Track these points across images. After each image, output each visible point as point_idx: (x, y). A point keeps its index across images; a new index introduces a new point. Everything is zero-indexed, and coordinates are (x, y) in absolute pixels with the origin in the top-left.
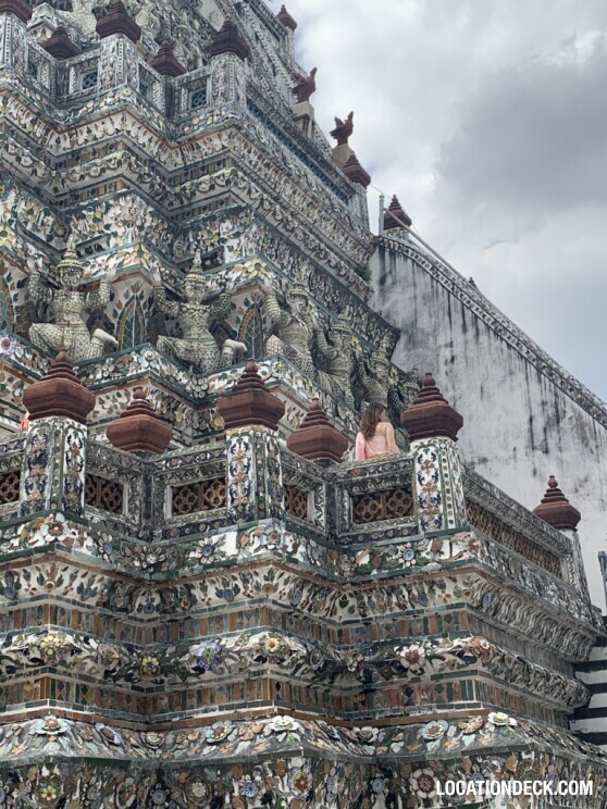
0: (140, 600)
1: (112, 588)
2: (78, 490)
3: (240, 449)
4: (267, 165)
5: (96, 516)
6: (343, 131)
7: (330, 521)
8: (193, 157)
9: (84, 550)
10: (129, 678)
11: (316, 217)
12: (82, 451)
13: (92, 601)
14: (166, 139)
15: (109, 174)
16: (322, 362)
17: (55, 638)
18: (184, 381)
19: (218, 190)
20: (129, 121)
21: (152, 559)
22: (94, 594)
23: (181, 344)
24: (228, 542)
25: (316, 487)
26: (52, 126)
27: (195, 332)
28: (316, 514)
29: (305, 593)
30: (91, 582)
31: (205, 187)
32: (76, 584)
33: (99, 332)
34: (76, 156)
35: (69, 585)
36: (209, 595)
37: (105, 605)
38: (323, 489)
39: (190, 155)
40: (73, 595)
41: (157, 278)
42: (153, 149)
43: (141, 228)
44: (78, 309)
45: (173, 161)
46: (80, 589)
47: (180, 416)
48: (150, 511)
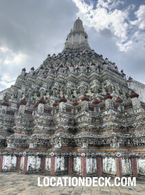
1: (93, 119)
2: (87, 108)
3: (107, 102)
5: (90, 111)
6: (122, 71)
9: (88, 115)
12: (88, 104)
13: (90, 121)
16: (121, 93)
17: (85, 124)
21: (98, 116)
24: (106, 113)
28: (119, 109)
29: (118, 118)
35: (87, 119)
36: (105, 119)
37: (92, 121)
38: (120, 106)
39: (102, 75)
41: (99, 87)
42: (98, 75)
45: (100, 76)
48: (97, 111)
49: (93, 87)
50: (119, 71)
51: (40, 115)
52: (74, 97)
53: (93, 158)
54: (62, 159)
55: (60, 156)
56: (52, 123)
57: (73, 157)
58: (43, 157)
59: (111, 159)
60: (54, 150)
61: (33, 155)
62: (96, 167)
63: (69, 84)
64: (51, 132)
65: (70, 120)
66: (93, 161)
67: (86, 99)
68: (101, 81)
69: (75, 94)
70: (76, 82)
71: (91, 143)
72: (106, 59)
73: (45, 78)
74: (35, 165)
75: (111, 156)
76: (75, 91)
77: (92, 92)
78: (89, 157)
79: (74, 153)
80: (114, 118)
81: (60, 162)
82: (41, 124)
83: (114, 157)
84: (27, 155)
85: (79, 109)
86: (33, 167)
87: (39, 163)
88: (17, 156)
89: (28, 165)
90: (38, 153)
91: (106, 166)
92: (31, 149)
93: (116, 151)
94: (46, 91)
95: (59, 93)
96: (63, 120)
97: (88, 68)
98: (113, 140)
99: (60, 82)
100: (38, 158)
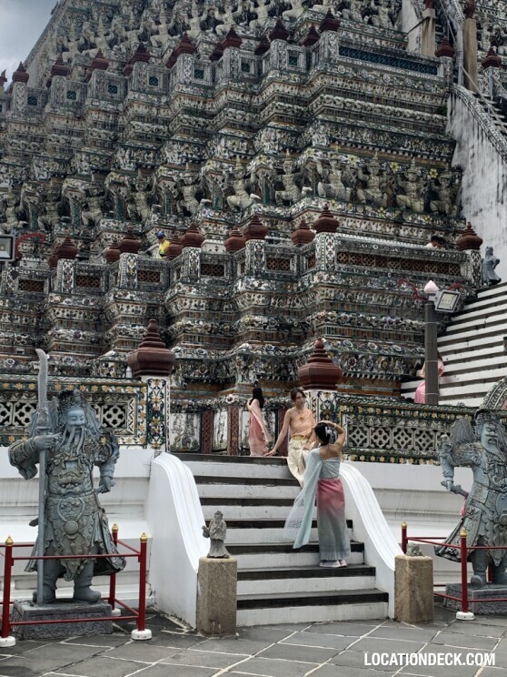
0: (225, 307)
1: (210, 304)
2: (196, 273)
4: (351, 83)
7: (298, 269)
8: (314, 90)
9: (192, 293)
10: (220, 333)
11: (395, 93)
12: (198, 258)
13: (203, 309)
14: (300, 86)
15: (271, 113)
18: (279, 211)
19: (319, 107)
20: (277, 86)
21: (226, 292)
22: (202, 306)
23: (283, 193)
25: (292, 256)
26: (252, 94)
27: (287, 187)
29: (273, 301)
30: (199, 303)
31: (314, 106)
32: (193, 304)
33: (252, 195)
34: (265, 105)
35: (190, 305)
37: (210, 309)
38: (296, 257)
39: (312, 89)
40: (193, 307)
41: (271, 166)
42: (295, 92)
43: (275, 140)
44: (242, 187)
45: (308, 93)
46: (195, 305)
47: (279, 227)
51: (63, 296)
53: (188, 411)
56: (100, 319)
62: (197, 437)
64: (99, 346)
65: (152, 308)
66: (188, 422)
69: (191, 203)
71: (194, 375)
73: (81, 118)
76: (188, 190)
82: (68, 323)
91: (217, 430)
94: (88, 194)
96: (128, 310)
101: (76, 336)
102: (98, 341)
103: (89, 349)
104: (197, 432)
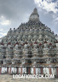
3: (45, 45)
6: (53, 32)
12: (37, 45)
16: (52, 41)
17: (35, 54)
24: (44, 49)
27: (44, 40)
28: (50, 47)
35: (36, 51)
45: (43, 33)
48: (41, 48)
49: (40, 38)
50: (52, 32)
51: (17, 49)
52: (31, 42)
53: (39, 68)
54: (26, 68)
55: (25, 67)
56: (21, 53)
57: (30, 67)
58: (17, 68)
59: (47, 68)
60: (22, 64)
61: (13, 67)
62: (40, 72)
63: (29, 36)
64: (21, 57)
65: (29, 52)
66: (39, 69)
67: (36, 43)
68: (43, 35)
69: (32, 41)
70: (32, 36)
72: (47, 26)
73: (19, 33)
74: (14, 71)
75: (46, 67)
76: (32, 40)
77: (39, 40)
78: (37, 67)
79: (31, 66)
80: (48, 51)
81: (25, 70)
82: (17, 53)
83: (48, 67)
84: (11, 67)
85: (33, 47)
86: (14, 72)
87: (16, 70)
88: (7, 67)
89: (12, 71)
90: (15, 66)
91: (44, 71)
92: (13, 64)
93: (49, 65)
94: (20, 39)
95: (25, 40)
96: (26, 52)
97: (38, 30)
98: (48, 60)
99: (26, 35)
100: (15, 68)
101: (18, 56)
102: (21, 56)
103: (19, 58)
104: (40, 71)
